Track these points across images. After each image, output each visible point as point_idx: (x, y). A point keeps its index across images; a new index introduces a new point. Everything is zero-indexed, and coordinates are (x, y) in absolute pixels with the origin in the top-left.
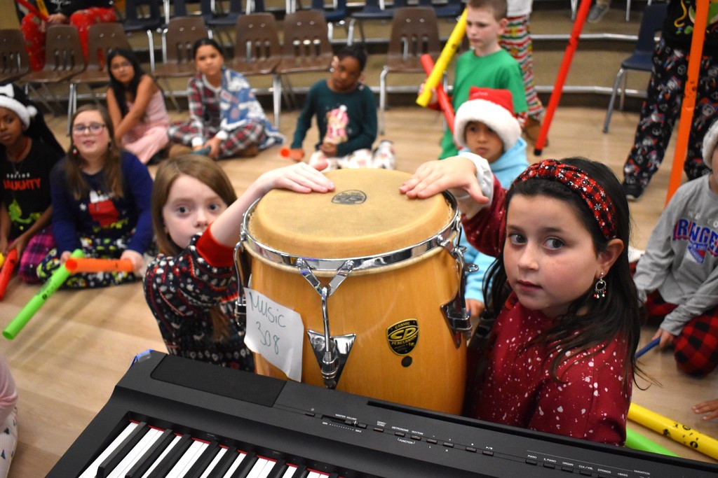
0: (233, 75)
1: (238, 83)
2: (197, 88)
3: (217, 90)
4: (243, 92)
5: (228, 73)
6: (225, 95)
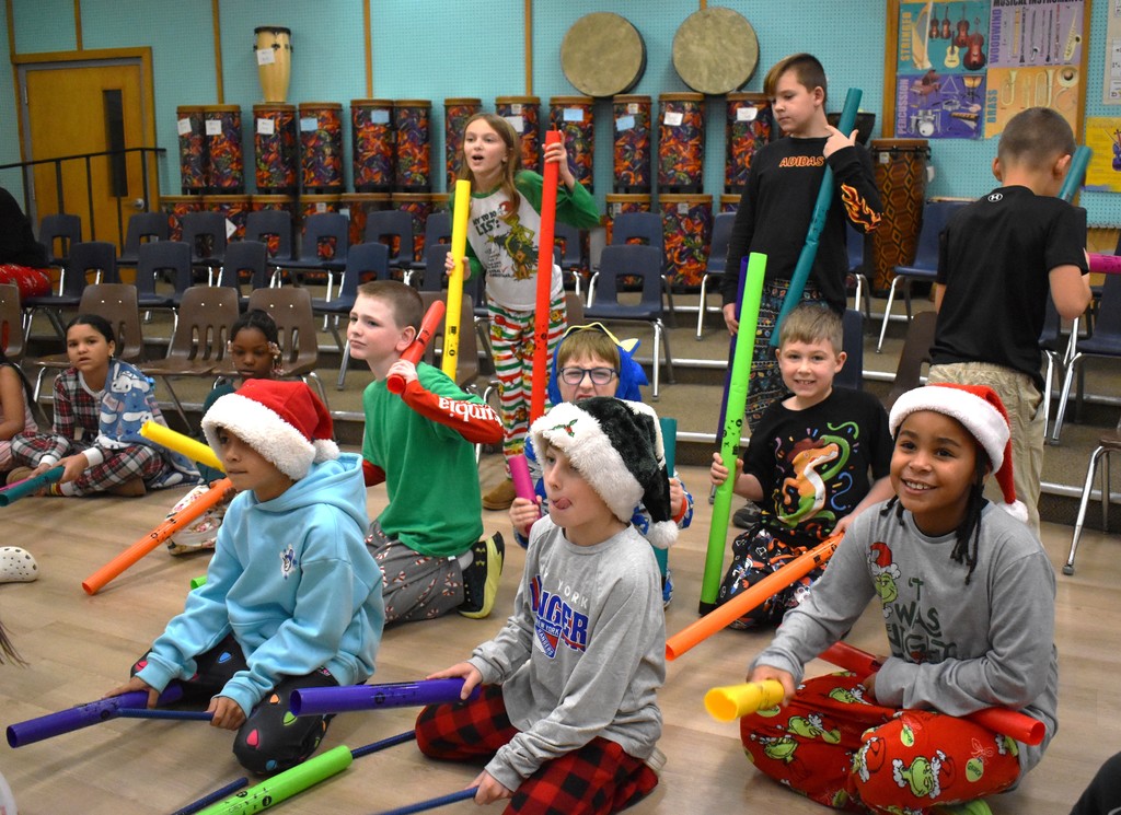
0: (123, 369)
1: (128, 381)
2: (66, 393)
3: (97, 395)
4: (134, 395)
5: (117, 366)
6: (108, 400)
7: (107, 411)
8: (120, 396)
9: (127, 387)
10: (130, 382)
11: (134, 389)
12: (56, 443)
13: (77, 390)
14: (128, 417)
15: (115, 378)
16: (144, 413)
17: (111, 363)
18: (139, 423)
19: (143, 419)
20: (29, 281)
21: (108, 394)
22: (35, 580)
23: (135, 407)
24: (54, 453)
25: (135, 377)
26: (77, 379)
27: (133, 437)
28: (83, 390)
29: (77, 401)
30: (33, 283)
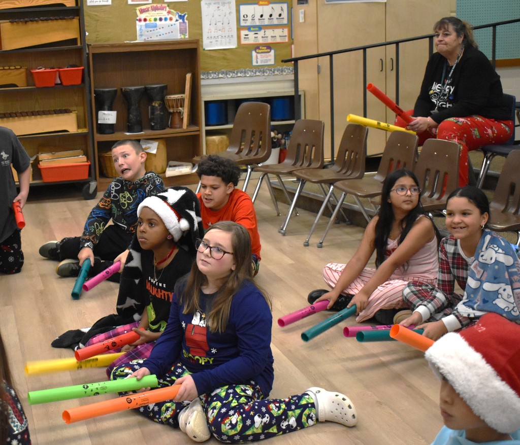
0: (492, 241)
4: (496, 267)
5: (488, 238)
6: (475, 267)
7: (473, 277)
8: (484, 266)
9: (491, 259)
10: (494, 255)
11: (497, 262)
12: (435, 297)
13: (454, 254)
14: (487, 286)
15: (484, 249)
16: (503, 286)
17: (483, 233)
18: (496, 294)
19: (501, 291)
20: (490, 131)
21: (476, 262)
22: (354, 427)
23: (495, 278)
24: (430, 305)
25: (500, 251)
26: (456, 245)
27: (488, 306)
28: (459, 254)
29: (453, 263)
30: (493, 132)
